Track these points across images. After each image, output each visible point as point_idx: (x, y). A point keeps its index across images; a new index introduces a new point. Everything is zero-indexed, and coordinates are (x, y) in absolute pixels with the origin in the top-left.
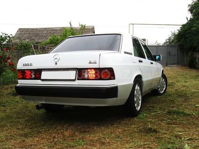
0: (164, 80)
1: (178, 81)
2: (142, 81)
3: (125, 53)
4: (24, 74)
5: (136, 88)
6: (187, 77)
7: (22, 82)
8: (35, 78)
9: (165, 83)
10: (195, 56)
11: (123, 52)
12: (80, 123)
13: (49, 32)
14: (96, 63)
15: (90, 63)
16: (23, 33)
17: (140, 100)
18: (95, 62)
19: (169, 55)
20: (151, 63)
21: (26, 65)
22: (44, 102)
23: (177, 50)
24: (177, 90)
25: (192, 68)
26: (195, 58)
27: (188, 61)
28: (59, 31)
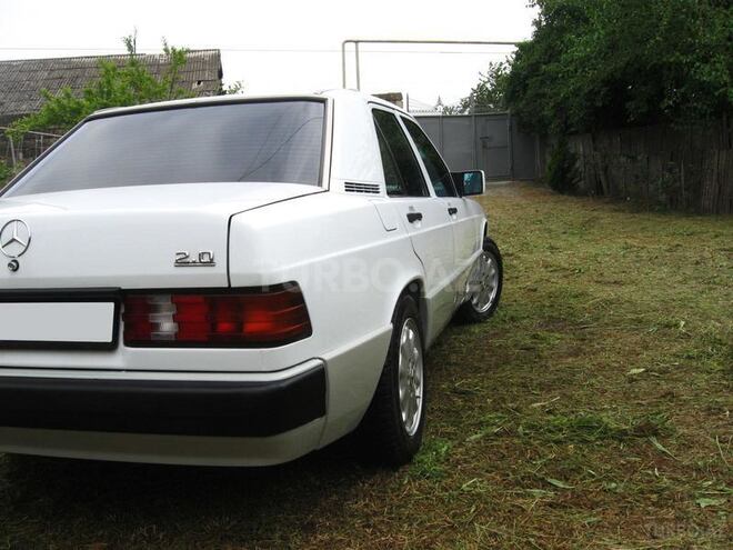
0: (489, 261)
1: (525, 246)
2: (424, 300)
3: (350, 187)
5: (404, 339)
6: (553, 227)
9: (493, 271)
10: (572, 151)
11: (338, 186)
13: (55, 74)
14: (211, 263)
15: (182, 262)
17: (418, 384)
18: (206, 259)
19: (484, 147)
20: (449, 210)
23: (510, 128)
24: (535, 290)
25: (563, 194)
26: (574, 158)
27: (550, 169)
28: (94, 71)
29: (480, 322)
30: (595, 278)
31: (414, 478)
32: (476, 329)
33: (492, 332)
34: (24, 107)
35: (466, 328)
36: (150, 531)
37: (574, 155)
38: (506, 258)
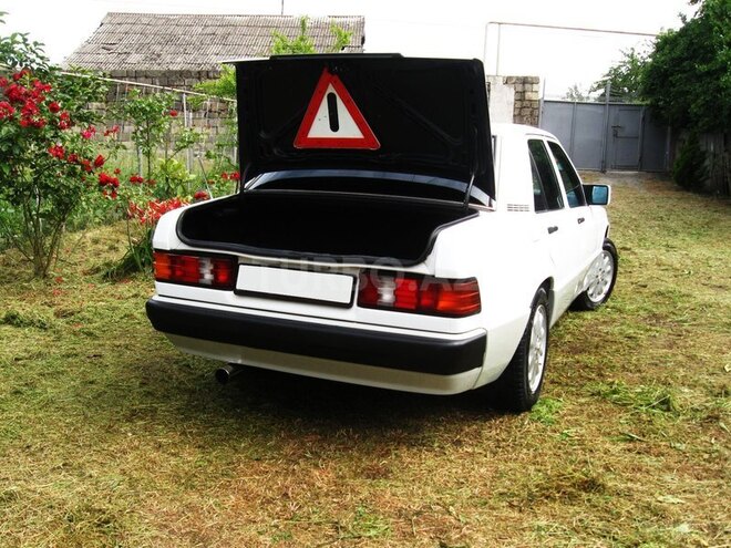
0: (607, 259)
2: (553, 291)
3: (510, 208)
4: (176, 267)
5: (536, 321)
8: (215, 285)
9: (609, 267)
10: (703, 148)
12: (354, 434)
13: (209, 30)
16: (122, 29)
17: (541, 354)
19: (615, 135)
20: (578, 220)
23: (644, 119)
24: (645, 286)
25: (688, 190)
26: (703, 156)
27: (678, 165)
28: (245, 30)
29: (593, 310)
30: (703, 281)
31: (532, 421)
32: (588, 315)
33: (602, 320)
34: (179, 60)
35: (581, 314)
36: (348, 432)
37: (704, 153)
38: (623, 252)
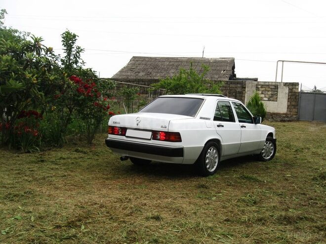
0: (271, 144)
2: (221, 145)
3: (201, 118)
4: (113, 130)
7: (111, 137)
8: (122, 135)
9: (272, 147)
15: (162, 127)
16: (137, 63)
17: (215, 163)
18: (165, 127)
21: (115, 123)
22: (127, 155)
28: (185, 63)
34: (158, 75)
